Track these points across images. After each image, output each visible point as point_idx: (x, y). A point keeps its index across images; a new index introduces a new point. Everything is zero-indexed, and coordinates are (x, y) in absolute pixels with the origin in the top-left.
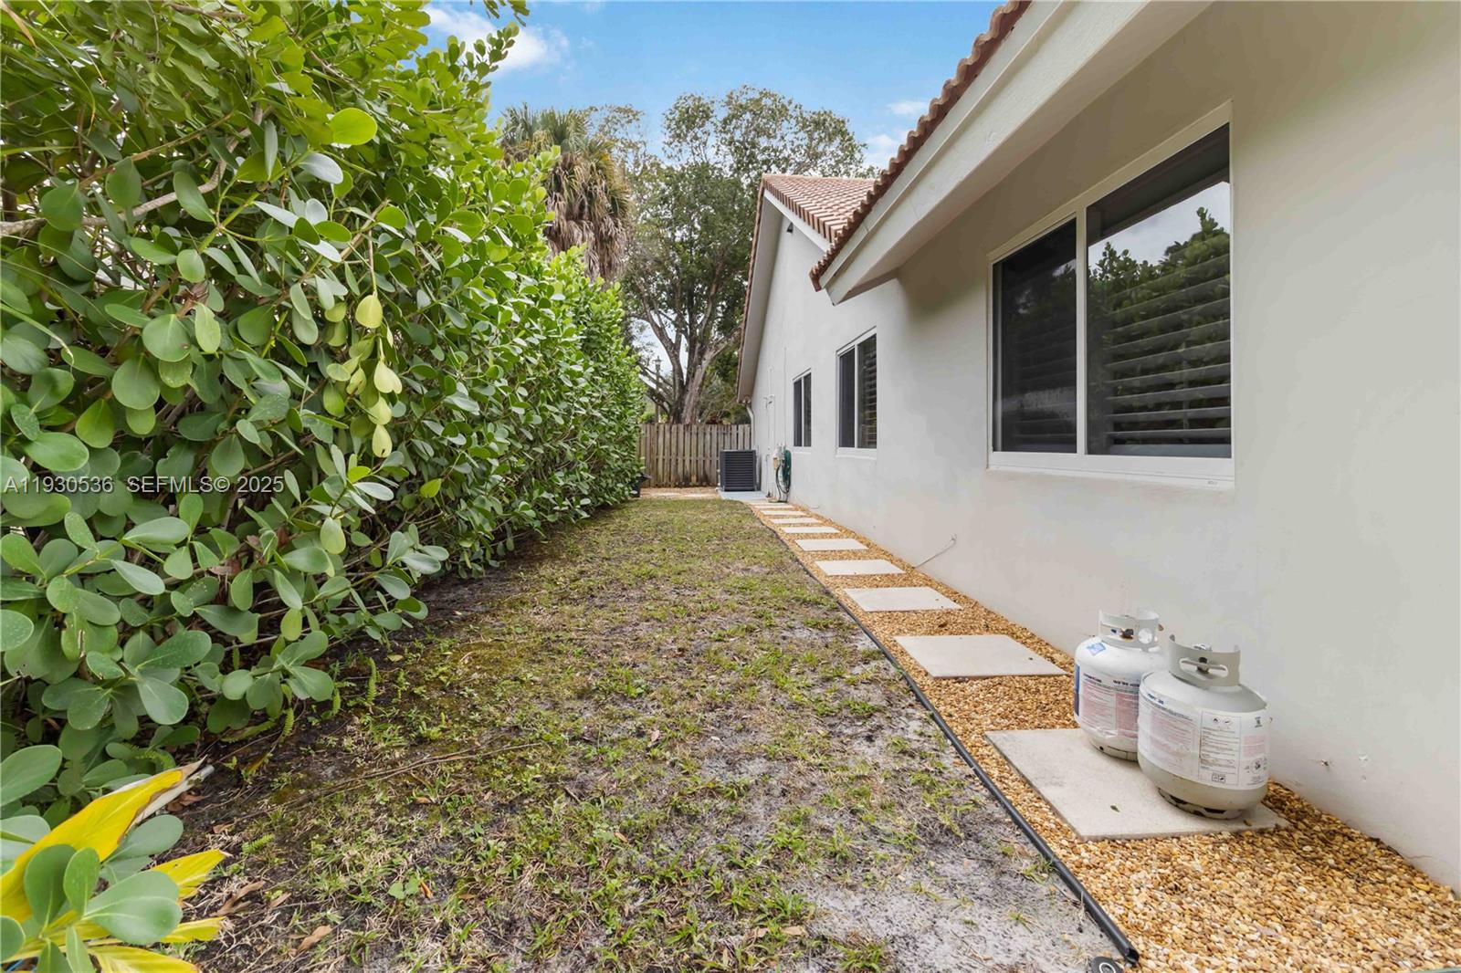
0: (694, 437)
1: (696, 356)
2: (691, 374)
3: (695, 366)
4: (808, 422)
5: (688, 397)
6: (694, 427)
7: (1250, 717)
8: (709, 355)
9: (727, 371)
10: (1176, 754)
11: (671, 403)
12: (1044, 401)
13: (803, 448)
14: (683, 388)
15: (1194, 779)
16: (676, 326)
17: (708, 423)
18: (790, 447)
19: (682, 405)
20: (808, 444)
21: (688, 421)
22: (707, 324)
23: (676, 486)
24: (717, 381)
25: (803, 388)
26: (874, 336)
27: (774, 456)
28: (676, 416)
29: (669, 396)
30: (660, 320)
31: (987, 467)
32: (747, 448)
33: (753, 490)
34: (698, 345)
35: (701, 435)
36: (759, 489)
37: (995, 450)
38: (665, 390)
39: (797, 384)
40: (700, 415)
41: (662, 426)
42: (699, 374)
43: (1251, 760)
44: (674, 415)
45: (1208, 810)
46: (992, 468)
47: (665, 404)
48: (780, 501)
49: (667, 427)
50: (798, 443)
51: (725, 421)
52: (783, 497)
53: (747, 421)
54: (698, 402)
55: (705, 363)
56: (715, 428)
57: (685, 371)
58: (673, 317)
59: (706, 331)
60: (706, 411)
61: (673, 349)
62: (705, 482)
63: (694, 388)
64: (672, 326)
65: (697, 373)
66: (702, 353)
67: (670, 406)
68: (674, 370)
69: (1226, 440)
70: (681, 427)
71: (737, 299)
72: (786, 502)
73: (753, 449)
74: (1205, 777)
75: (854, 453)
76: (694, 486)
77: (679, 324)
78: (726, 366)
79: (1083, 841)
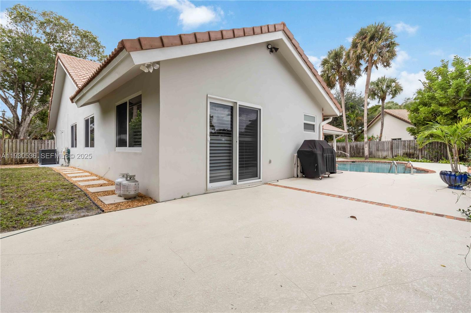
0: (25, 145)
1: (26, 112)
2: (24, 119)
3: (26, 116)
4: (76, 140)
5: (22, 128)
6: (26, 141)
7: (134, 184)
8: (33, 112)
9: (43, 118)
10: (124, 191)
11: (12, 130)
12: (123, 137)
13: (74, 148)
14: (19, 124)
15: (126, 194)
16: (14, 98)
17: (33, 139)
18: (70, 148)
19: (19, 132)
20: (76, 147)
21: (22, 138)
22: (32, 100)
23: (15, 164)
24: (38, 122)
25: (74, 128)
26: (94, 116)
27: (63, 151)
28: (15, 135)
29: (11, 127)
30: (5, 95)
31: (115, 151)
32: (53, 148)
33: (55, 164)
34: (27, 108)
35: (29, 144)
36: (58, 163)
37: (116, 147)
38: (8, 124)
39: (72, 127)
40: (29, 135)
41: (7, 140)
42: (28, 119)
43: (134, 190)
44: (14, 135)
45: (129, 198)
46: (116, 151)
47: (8, 131)
48: (66, 166)
49: (10, 140)
50: (72, 146)
51: (44, 138)
52: (67, 164)
53: (53, 138)
54: (28, 131)
55: (31, 115)
56: (36, 141)
57: (20, 118)
58: (13, 94)
59: (32, 102)
60: (32, 134)
61: (13, 109)
62: (31, 161)
63: (25, 125)
64: (13, 98)
65: (27, 119)
66: (29, 111)
67: (11, 131)
68: (14, 117)
69: (141, 145)
70: (18, 140)
71: (48, 91)
72: (68, 166)
73: (56, 148)
74: (127, 193)
75: (89, 149)
76: (25, 164)
77: (16, 97)
78: (43, 117)
79: (106, 205)
